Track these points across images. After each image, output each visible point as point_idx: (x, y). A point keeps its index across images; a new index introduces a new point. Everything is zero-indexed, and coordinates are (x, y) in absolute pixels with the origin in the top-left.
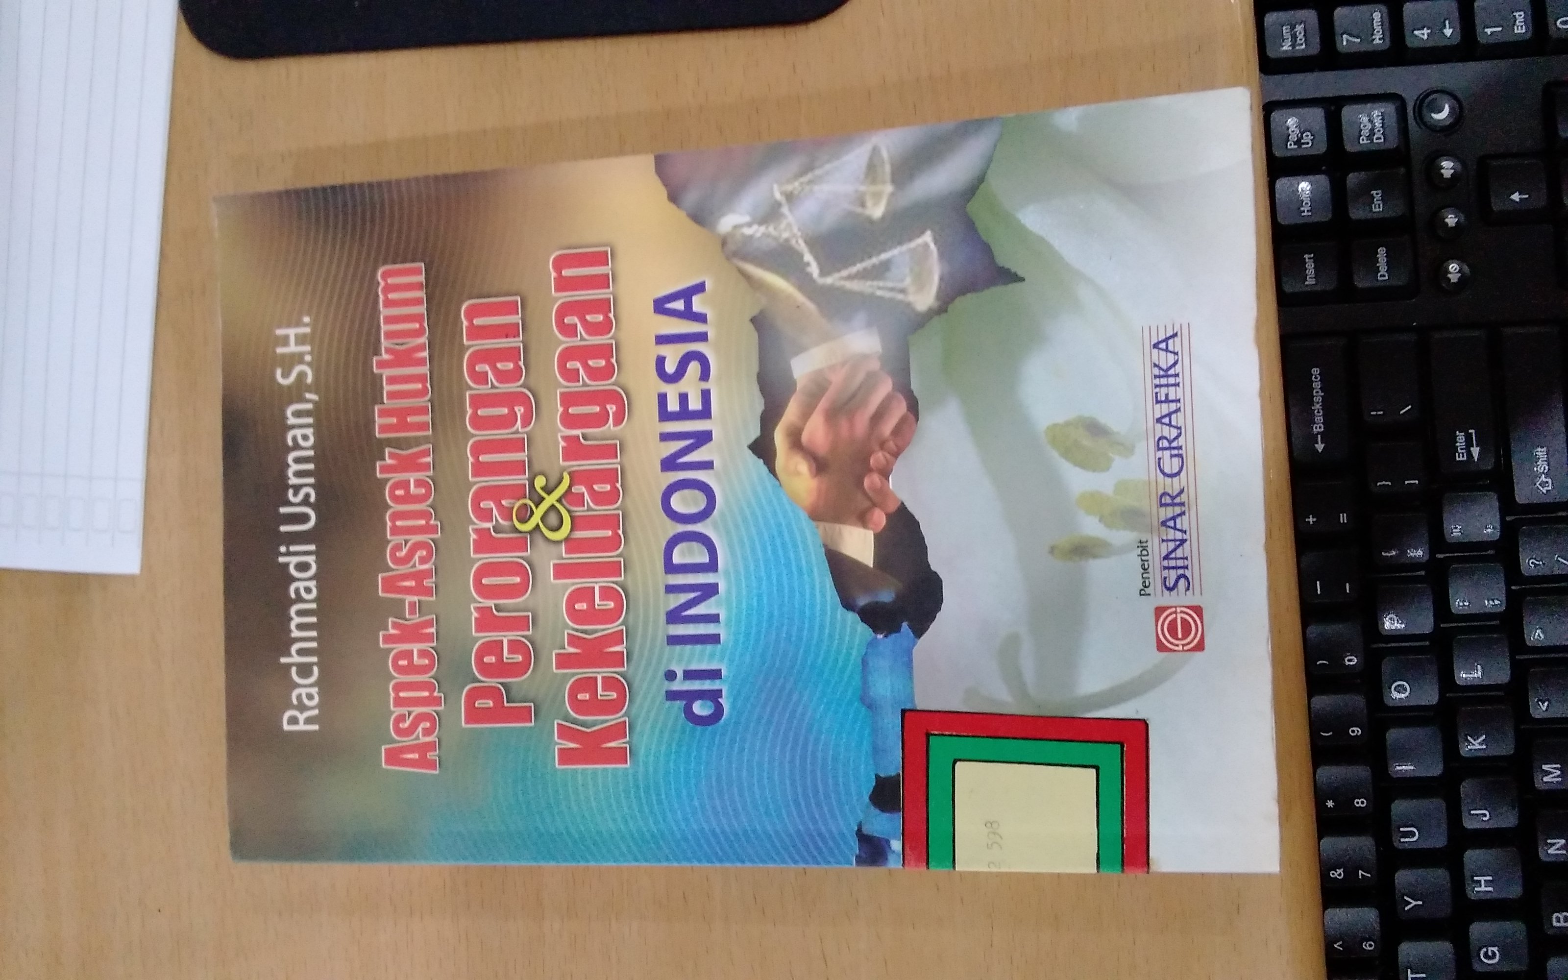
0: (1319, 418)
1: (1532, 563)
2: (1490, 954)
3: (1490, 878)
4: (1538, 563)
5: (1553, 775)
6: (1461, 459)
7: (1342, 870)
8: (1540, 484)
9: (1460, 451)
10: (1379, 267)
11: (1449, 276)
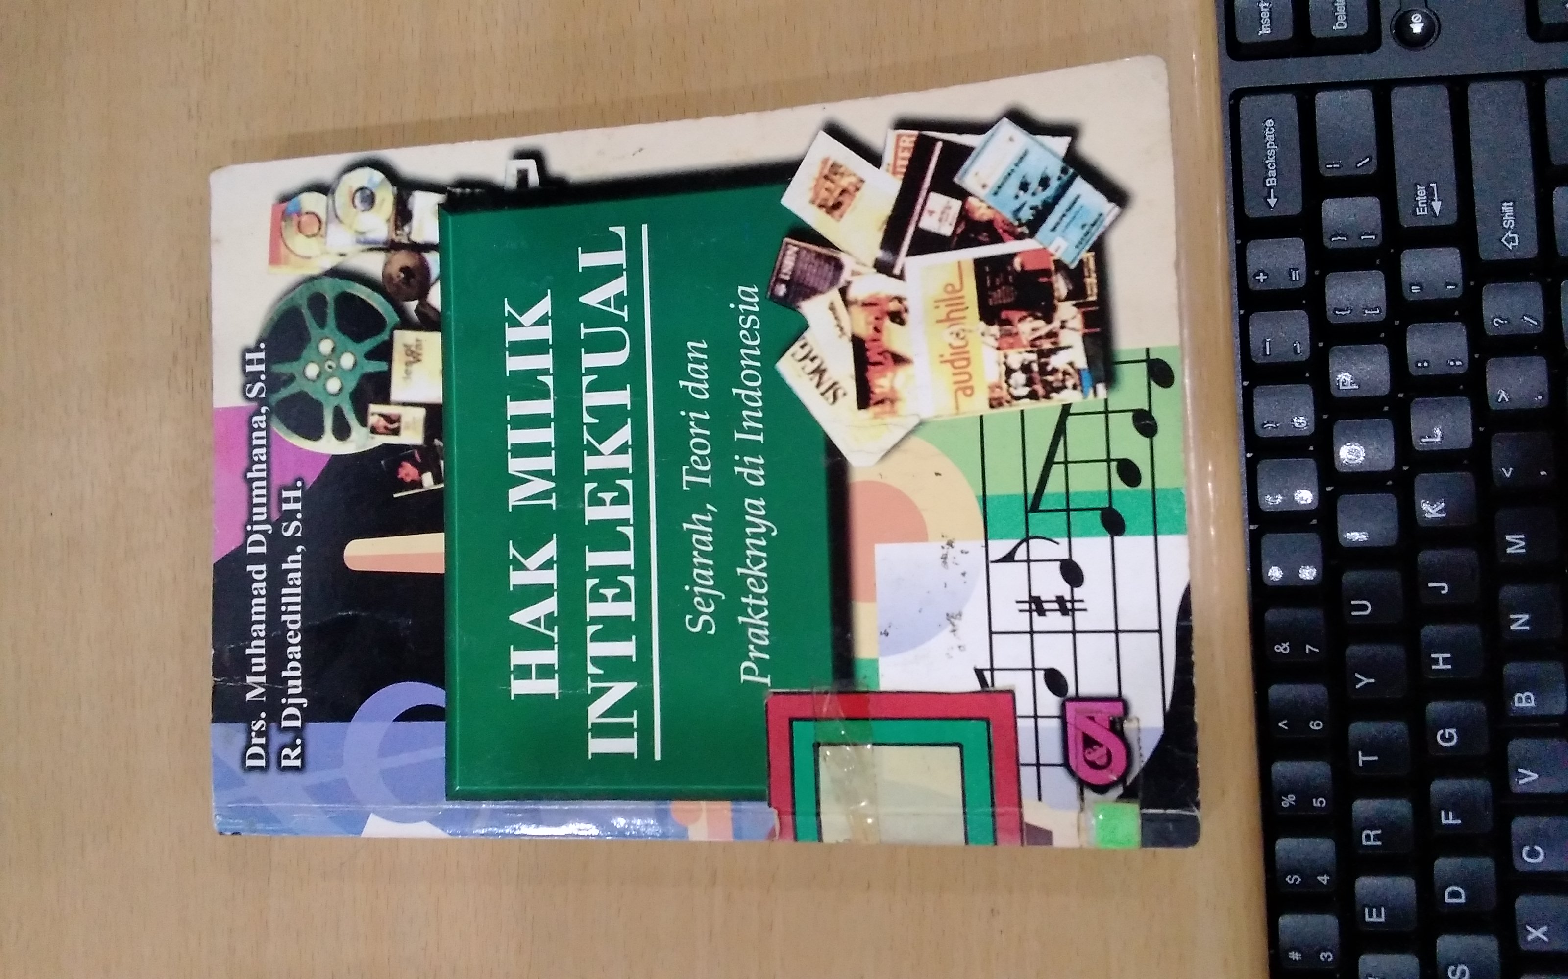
0: (1272, 173)
1: (1497, 322)
2: (1447, 736)
3: (1449, 656)
4: (1502, 322)
5: (1518, 546)
6: (1422, 213)
7: (1288, 644)
8: (1505, 240)
9: (1420, 205)
10: (1337, 16)
11: (1411, 26)
